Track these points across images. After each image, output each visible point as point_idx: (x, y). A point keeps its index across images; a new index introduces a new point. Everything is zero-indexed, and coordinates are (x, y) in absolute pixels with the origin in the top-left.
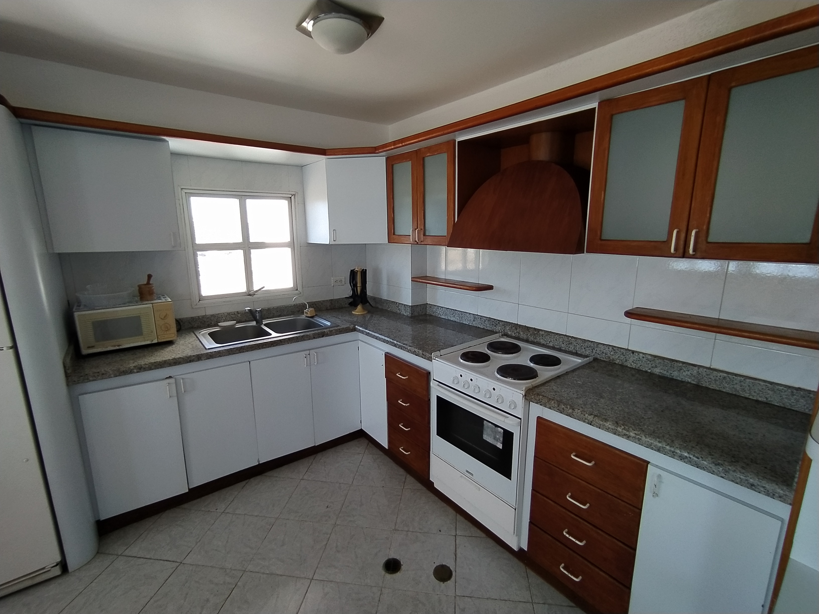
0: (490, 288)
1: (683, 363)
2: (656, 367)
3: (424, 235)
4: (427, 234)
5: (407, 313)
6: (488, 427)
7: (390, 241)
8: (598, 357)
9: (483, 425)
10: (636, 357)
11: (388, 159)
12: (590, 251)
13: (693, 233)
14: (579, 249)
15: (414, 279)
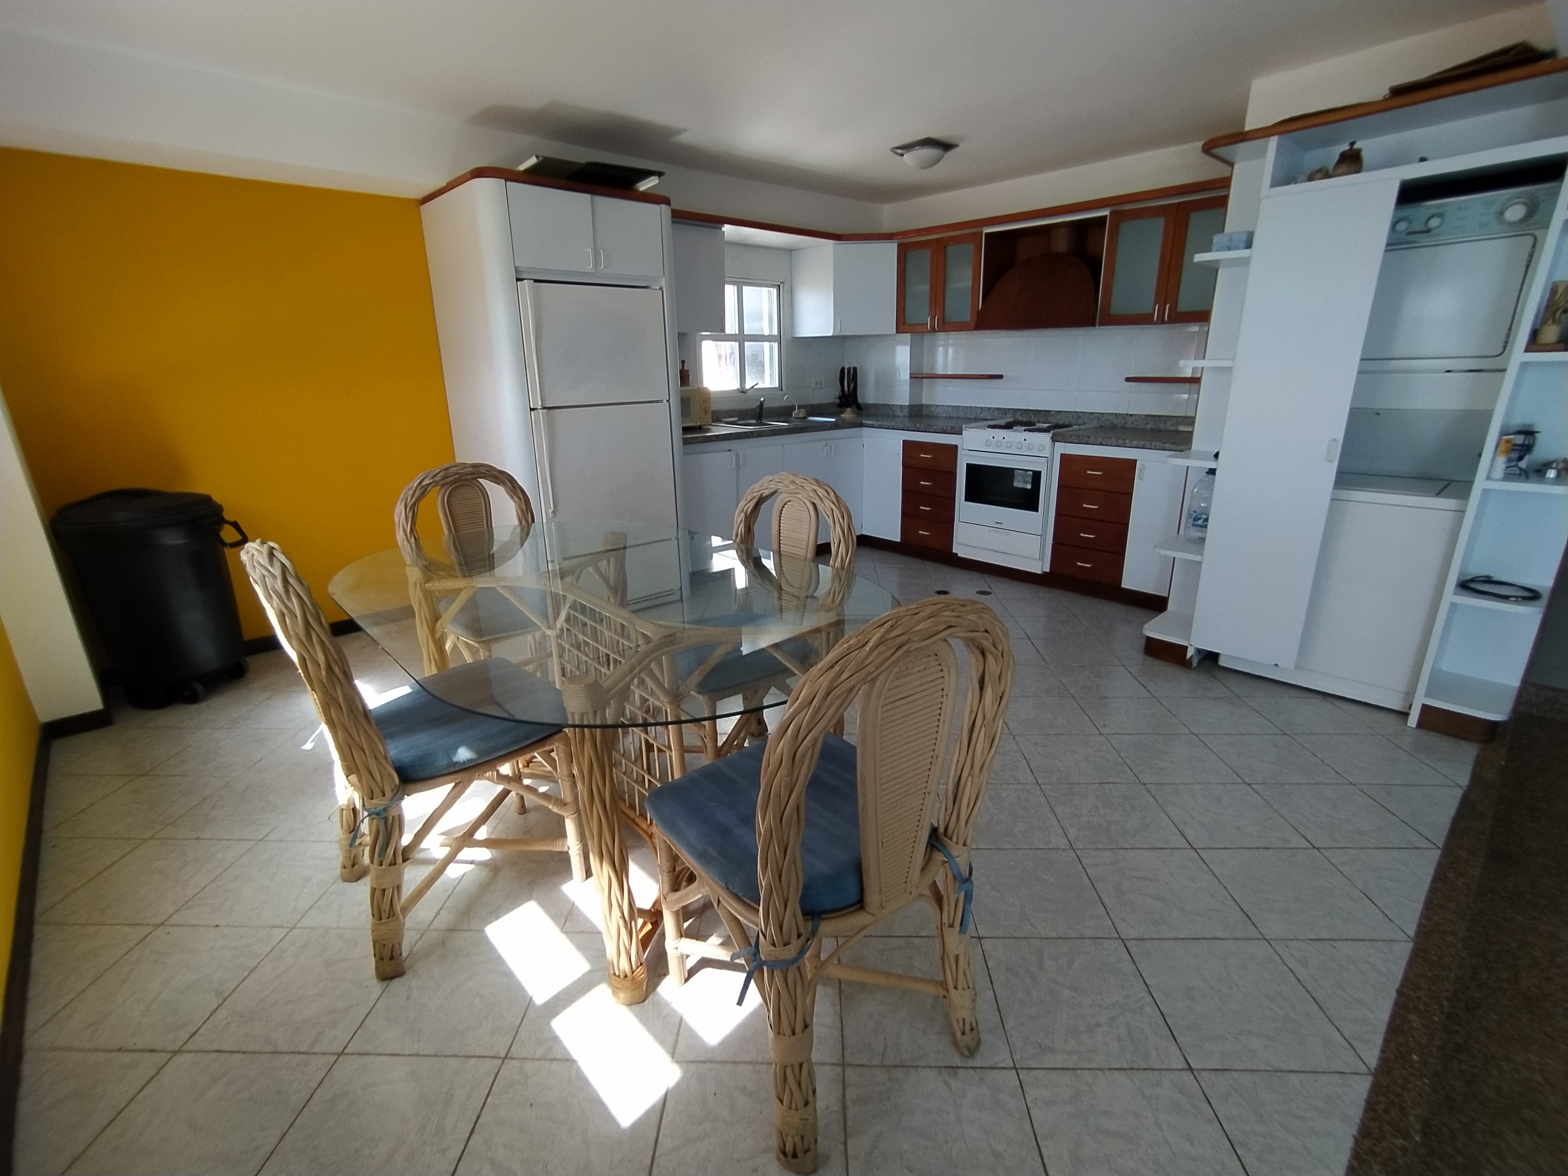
0: (1001, 377)
1: (1168, 416)
2: (1148, 423)
3: (943, 322)
4: (947, 321)
5: (906, 413)
6: (1019, 474)
7: (898, 332)
8: (1103, 424)
9: (1013, 474)
10: (1133, 417)
11: (900, 246)
12: (1101, 324)
13: (1168, 306)
14: (1093, 324)
15: (913, 377)
